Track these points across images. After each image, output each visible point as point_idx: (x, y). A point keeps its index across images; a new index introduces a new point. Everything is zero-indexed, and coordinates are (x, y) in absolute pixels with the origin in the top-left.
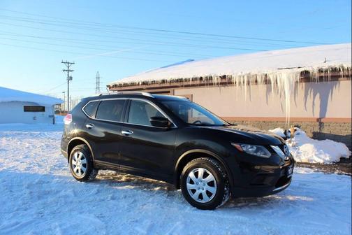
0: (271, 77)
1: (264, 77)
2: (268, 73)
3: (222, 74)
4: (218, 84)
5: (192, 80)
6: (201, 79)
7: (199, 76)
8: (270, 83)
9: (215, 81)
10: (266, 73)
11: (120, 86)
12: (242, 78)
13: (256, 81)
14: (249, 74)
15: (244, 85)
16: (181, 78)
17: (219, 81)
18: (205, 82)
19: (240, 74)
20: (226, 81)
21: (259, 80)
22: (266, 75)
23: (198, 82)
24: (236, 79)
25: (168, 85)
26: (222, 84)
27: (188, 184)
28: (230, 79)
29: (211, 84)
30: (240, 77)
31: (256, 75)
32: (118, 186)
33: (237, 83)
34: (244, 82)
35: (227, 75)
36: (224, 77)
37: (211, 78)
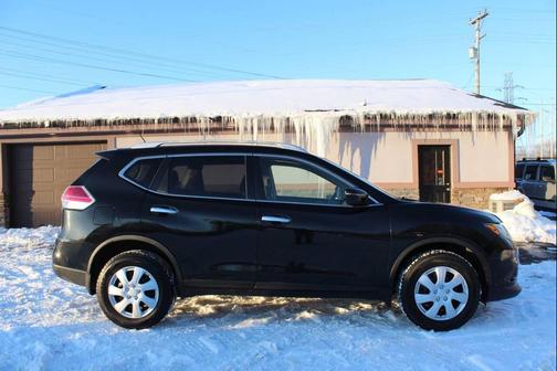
0: (296, 123)
1: (284, 121)
2: (291, 116)
3: (215, 114)
4: (206, 130)
5: (159, 122)
6: (176, 120)
7: (172, 116)
8: (295, 132)
10: (287, 116)
12: (249, 122)
13: (272, 128)
14: (261, 116)
15: (252, 133)
16: (136, 117)
17: (210, 125)
18: (184, 127)
19: (246, 116)
20: (220, 126)
21: (277, 125)
22: (288, 119)
23: (170, 126)
24: (239, 123)
25: (107, 129)
26: (212, 130)
27: (417, 296)
28: (228, 122)
29: (195, 130)
30: (246, 120)
31: (272, 118)
33: (241, 129)
34: (252, 128)
35: (222, 115)
36: (219, 119)
37: (194, 120)
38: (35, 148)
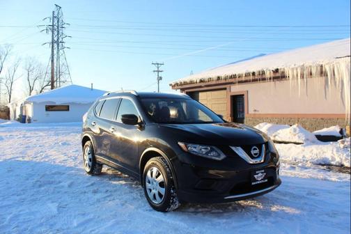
0: (327, 68)
1: (319, 68)
2: (323, 64)
3: (275, 68)
4: (270, 79)
5: (246, 76)
6: (254, 74)
7: (251, 71)
8: (327, 75)
9: (268, 75)
10: (321, 63)
11: (181, 84)
12: (295, 71)
13: (311, 74)
14: (303, 65)
15: (297, 79)
16: (234, 74)
17: (272, 75)
18: (258, 78)
19: (293, 66)
20: (279, 76)
21: (314, 72)
22: (322, 66)
23: (251, 77)
24: (288, 72)
25: (223, 81)
26: (274, 78)
27: (147, 183)
28: (283, 72)
29: (264, 79)
30: (293, 69)
31: (310, 66)
32: (114, 181)
33: (291, 77)
34: (297, 75)
35: (279, 68)
36: (277, 71)
37: (263, 73)
38: (200, 94)
